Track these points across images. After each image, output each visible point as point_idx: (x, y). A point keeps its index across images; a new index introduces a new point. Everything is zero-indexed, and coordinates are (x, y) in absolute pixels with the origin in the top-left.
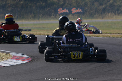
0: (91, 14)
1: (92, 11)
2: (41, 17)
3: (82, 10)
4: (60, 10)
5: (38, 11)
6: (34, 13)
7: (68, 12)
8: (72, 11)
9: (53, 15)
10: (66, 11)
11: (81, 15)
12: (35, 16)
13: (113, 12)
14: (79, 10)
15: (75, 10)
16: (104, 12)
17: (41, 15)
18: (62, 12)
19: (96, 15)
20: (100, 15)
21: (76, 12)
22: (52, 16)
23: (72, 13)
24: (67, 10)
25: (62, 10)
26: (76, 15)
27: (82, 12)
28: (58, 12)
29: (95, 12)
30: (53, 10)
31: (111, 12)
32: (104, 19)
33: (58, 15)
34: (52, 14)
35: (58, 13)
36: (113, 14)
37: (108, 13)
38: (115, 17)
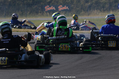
0: (77, 11)
1: (78, 9)
2: (28, 14)
3: (68, 8)
4: (47, 7)
5: (25, 8)
6: (22, 11)
7: (55, 9)
8: (59, 9)
9: (41, 13)
10: (52, 9)
11: (67, 13)
12: (22, 13)
13: (99, 9)
14: (66, 8)
15: (62, 7)
16: (90, 10)
17: (29, 12)
18: (49, 10)
19: (82, 13)
20: (86, 12)
21: (63, 9)
22: (39, 14)
23: (59, 10)
24: (54, 8)
25: (49, 8)
26: (63, 12)
27: (68, 9)
28: (45, 9)
29: (81, 9)
30: (40, 8)
31: (97, 9)
32: (89, 16)
33: (45, 12)
34: (39, 11)
35: (45, 11)
36: (99, 11)
37: (93, 10)
38: (100, 14)
